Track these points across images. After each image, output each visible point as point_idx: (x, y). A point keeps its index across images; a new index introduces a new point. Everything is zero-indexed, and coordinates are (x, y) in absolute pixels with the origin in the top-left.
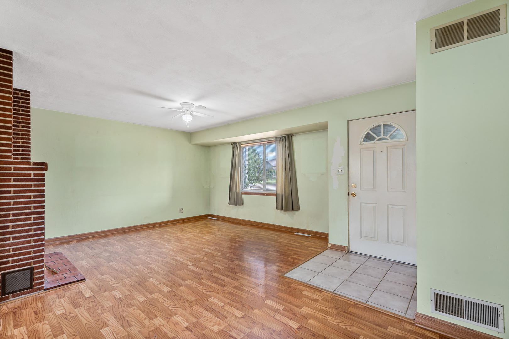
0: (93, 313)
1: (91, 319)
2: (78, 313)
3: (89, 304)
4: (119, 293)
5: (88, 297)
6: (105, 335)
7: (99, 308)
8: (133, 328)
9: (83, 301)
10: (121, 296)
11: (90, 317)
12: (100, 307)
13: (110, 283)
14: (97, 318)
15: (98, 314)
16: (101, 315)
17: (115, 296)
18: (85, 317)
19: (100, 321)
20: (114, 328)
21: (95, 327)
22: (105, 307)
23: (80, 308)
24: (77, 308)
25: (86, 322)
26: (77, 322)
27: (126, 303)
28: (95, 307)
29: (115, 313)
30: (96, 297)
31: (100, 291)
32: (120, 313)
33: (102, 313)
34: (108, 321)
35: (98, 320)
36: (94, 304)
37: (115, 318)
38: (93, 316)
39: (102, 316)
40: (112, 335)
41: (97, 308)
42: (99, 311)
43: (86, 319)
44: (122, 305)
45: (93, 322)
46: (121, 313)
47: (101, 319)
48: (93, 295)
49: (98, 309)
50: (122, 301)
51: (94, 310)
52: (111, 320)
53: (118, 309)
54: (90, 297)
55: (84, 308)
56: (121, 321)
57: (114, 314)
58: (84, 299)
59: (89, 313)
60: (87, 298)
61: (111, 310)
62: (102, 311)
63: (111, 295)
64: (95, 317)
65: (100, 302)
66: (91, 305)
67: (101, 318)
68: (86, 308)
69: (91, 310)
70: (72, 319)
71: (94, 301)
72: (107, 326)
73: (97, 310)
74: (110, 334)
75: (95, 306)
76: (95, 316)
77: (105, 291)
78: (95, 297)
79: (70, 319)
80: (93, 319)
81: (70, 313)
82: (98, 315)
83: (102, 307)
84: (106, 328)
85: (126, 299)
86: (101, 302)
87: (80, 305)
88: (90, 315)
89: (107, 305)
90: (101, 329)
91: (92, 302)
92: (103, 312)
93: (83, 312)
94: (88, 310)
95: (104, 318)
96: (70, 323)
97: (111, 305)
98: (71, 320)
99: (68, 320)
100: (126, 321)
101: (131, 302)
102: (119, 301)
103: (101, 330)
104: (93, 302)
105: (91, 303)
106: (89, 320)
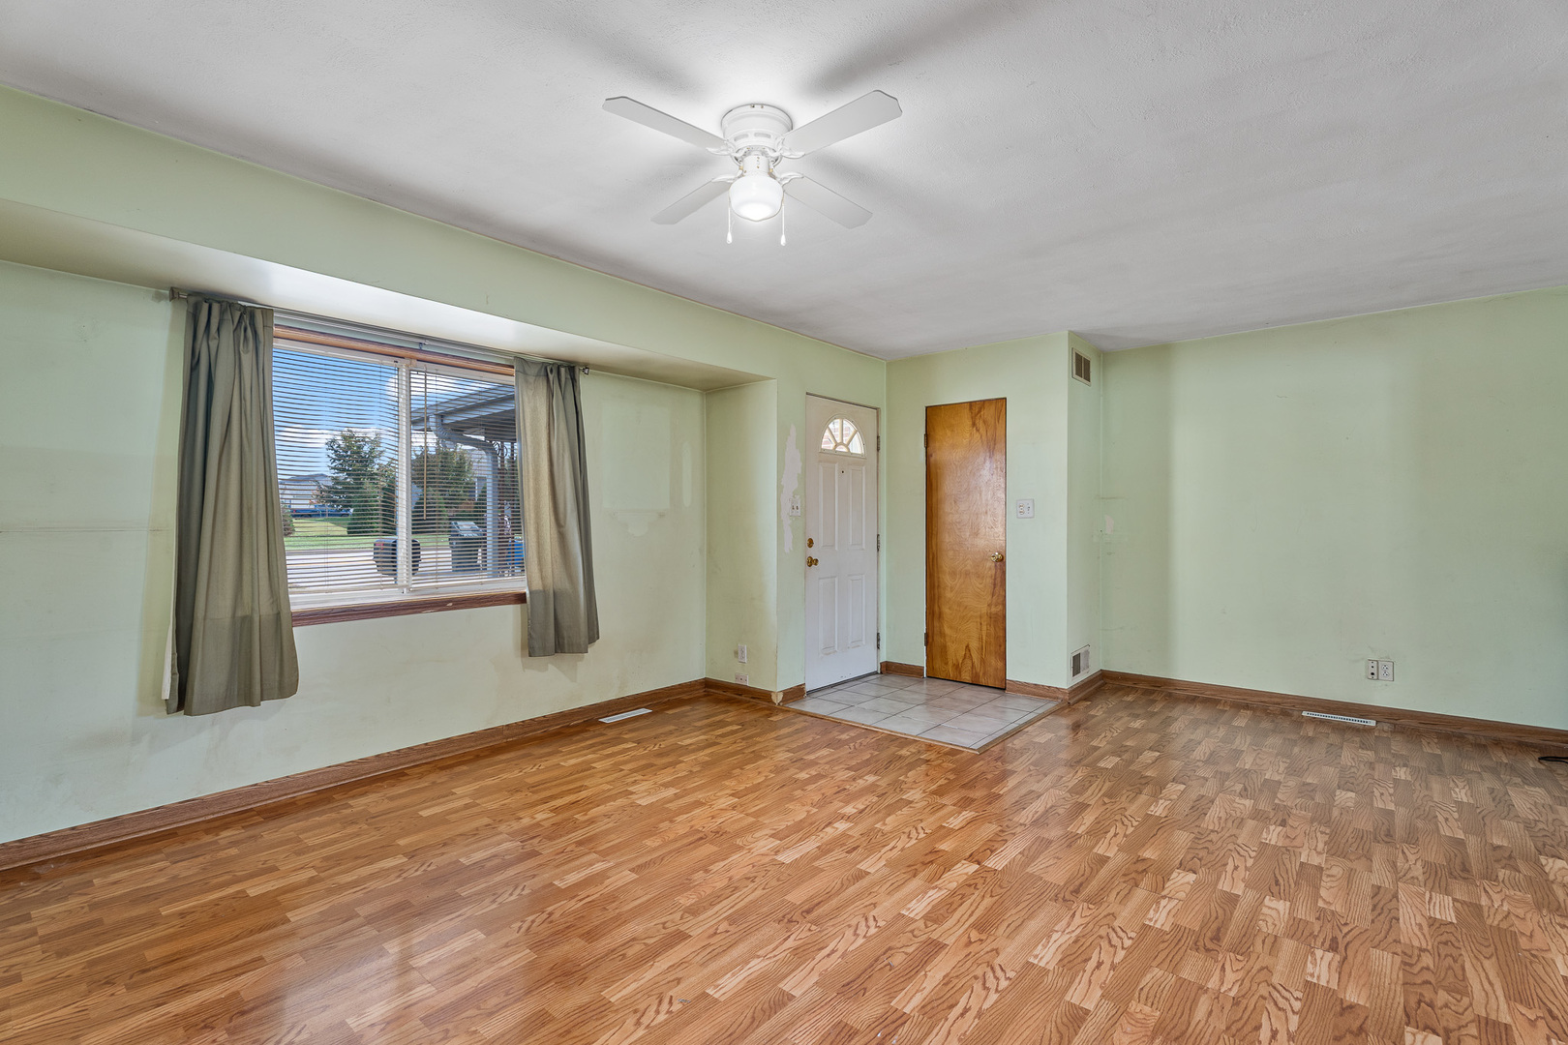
0: (1450, 968)
1: (1467, 960)
2: (1503, 1006)
3: (1446, 1006)
4: (1309, 965)
5: (1434, 1032)
6: (1451, 910)
7: (1422, 969)
8: (1375, 880)
9: (1464, 1032)
10: (1319, 953)
11: (1468, 966)
12: (1416, 969)
13: (1293, 1028)
14: (1444, 950)
15: (1437, 958)
16: (1429, 948)
17: (1335, 964)
18: (1483, 975)
19: (1444, 938)
20: (1419, 906)
21: (1464, 936)
22: (1398, 959)
23: (1487, 1014)
24: (1499, 1023)
25: (1487, 963)
26: (1513, 977)
27: (1329, 926)
28: (1433, 981)
29: (1386, 927)
30: (1400, 1010)
31: (1369, 1021)
32: (1373, 921)
33: (1421, 950)
34: (1420, 926)
35: (1446, 943)
36: (1428, 995)
37: (1398, 920)
38: (1455, 961)
39: (1430, 944)
40: (1434, 900)
41: (1427, 976)
42: (1427, 960)
43: (1480, 969)
44: (1345, 930)
45: (1463, 949)
46: (1370, 918)
47: (1438, 939)
48: (1408, 1029)
49: (1428, 969)
50: (1334, 940)
51: (1443, 975)
52: (1413, 923)
53: (1367, 930)
54: (1426, 1028)
55: (1471, 1004)
56: (1389, 906)
57: (1391, 927)
58: (1454, 1035)
59: (1464, 978)
60: (1441, 1032)
61: (1390, 939)
62: (1419, 956)
63: (1345, 977)
64: (1451, 956)
65: (1404, 984)
66: (1442, 997)
67: (1436, 944)
68: (1466, 1001)
69: (1451, 980)
70: (1530, 1000)
71: (1419, 1002)
72: (1432, 922)
73: (1432, 966)
74: (1438, 904)
75: (1430, 983)
76: (1449, 960)
77: (1351, 1007)
78: (1408, 1016)
79: (1536, 1001)
80: (1461, 955)
81: (1533, 1023)
82: (1436, 954)
83: (1411, 965)
84: (1438, 916)
85: (1316, 933)
86: (1401, 982)
87: (1483, 1025)
88: (1463, 969)
89: (1389, 960)
90: (1451, 923)
91: (1431, 1005)
92: (1416, 952)
93: (1483, 994)
94: (1461, 989)
95: (1428, 936)
96: (1539, 991)
97: (1375, 953)
98: (1535, 997)
99: (1544, 1004)
100: (1376, 899)
101: (1312, 919)
102: (1341, 947)
103: (1455, 921)
104: (1427, 1000)
105: (1439, 1003)
106: (1474, 961)
